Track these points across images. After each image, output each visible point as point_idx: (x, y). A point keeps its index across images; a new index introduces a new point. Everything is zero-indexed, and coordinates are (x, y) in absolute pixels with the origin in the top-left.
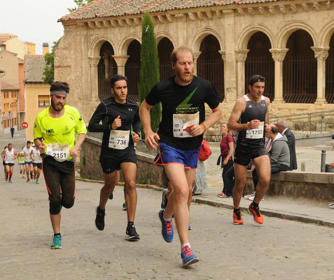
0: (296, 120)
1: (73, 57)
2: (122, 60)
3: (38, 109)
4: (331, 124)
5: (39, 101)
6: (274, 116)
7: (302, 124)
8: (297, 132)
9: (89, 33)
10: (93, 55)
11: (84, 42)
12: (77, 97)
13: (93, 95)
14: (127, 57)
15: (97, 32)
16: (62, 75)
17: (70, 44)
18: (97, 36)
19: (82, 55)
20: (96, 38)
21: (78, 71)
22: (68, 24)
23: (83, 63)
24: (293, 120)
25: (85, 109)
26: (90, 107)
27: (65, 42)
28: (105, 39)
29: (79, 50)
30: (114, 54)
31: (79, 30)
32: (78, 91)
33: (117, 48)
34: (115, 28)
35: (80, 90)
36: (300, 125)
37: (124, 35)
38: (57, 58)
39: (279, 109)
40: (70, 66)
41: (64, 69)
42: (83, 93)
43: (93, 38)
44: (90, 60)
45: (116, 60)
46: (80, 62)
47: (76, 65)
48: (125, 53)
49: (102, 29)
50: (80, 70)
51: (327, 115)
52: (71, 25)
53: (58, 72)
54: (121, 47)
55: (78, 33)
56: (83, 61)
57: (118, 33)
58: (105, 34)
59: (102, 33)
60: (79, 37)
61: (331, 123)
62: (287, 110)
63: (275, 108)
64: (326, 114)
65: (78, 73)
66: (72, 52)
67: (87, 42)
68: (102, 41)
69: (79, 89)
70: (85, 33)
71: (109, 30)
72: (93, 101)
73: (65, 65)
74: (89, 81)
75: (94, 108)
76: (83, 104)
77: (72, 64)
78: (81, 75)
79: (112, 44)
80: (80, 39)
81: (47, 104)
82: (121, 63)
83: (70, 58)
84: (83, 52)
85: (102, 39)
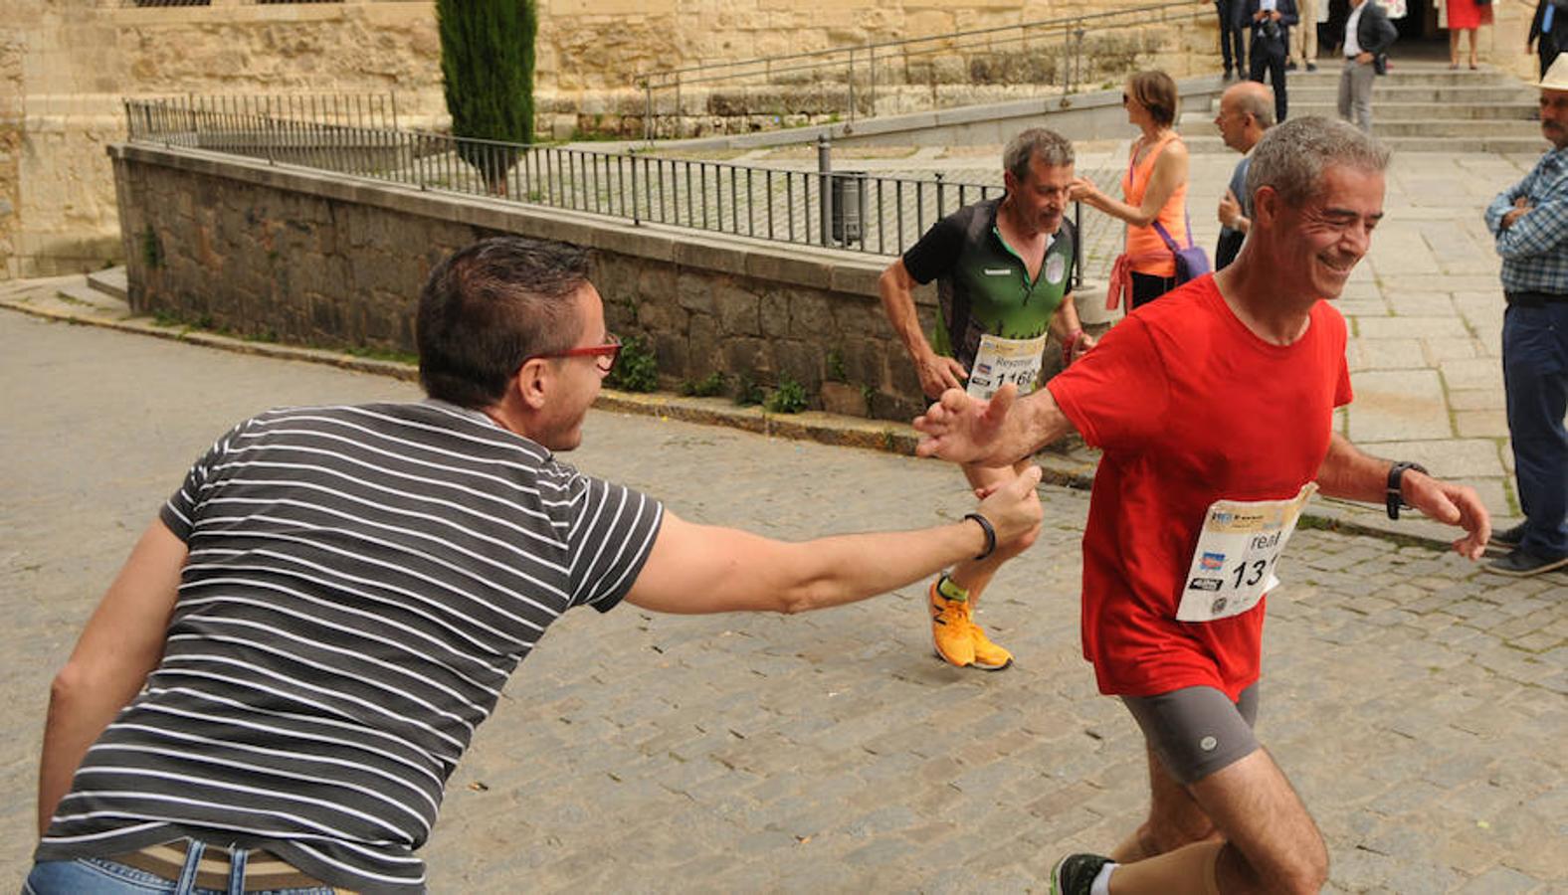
0: (978, 49)
4: (1108, 59)
6: (890, 38)
7: (1001, 62)
8: (982, 89)
24: (967, 50)
25: (78, 39)
26: (99, 30)
36: (994, 66)
39: (908, 11)
51: (1095, 28)
61: (1112, 55)
62: (942, 14)
63: (894, 8)
64: (1091, 22)
72: (105, 7)
75: (118, 32)
76: (66, 19)
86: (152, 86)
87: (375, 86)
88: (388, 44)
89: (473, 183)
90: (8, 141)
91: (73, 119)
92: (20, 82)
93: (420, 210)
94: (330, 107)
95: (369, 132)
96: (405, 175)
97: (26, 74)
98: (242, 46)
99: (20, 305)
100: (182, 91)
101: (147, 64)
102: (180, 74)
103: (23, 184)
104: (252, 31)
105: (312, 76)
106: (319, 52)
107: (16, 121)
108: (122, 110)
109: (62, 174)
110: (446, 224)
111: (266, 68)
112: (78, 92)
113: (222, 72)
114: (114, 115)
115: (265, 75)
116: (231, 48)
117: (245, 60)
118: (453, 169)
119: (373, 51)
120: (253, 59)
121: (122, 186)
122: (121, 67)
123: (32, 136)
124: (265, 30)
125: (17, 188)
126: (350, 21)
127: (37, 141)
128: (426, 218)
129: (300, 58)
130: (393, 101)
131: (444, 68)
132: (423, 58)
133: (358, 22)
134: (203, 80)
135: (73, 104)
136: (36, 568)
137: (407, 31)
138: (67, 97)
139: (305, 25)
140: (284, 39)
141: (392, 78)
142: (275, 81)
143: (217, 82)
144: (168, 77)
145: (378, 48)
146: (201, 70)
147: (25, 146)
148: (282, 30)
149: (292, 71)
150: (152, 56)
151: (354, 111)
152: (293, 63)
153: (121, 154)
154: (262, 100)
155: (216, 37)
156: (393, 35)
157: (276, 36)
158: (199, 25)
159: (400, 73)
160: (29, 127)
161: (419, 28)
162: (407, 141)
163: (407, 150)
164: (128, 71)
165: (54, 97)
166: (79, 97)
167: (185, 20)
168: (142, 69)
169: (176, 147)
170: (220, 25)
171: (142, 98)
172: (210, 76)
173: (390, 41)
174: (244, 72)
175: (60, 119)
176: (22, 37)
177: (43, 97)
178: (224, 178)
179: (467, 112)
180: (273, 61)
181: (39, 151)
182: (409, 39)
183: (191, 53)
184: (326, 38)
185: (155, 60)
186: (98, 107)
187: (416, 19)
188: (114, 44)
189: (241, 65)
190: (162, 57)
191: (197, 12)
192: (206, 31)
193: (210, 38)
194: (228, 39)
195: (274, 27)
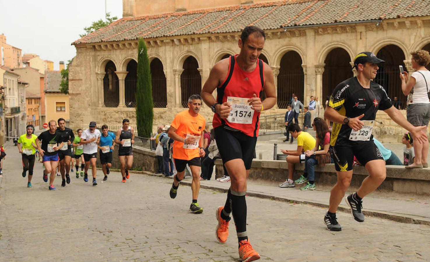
1: (84, 72)
2: (122, 74)
3: (55, 113)
5: (57, 107)
9: (96, 54)
10: (99, 71)
11: (93, 61)
12: (87, 104)
13: (100, 102)
14: (126, 73)
15: (103, 53)
16: (75, 86)
17: (81, 63)
18: (102, 56)
19: (91, 71)
20: (102, 58)
21: (88, 83)
22: (79, 47)
23: (92, 77)
25: (94, 113)
26: (97, 111)
27: (78, 61)
28: (109, 59)
29: (89, 67)
30: (116, 71)
31: (88, 51)
32: (87, 99)
33: (118, 66)
34: (117, 50)
35: (90, 98)
37: (124, 56)
38: (71, 73)
40: (81, 80)
41: (76, 82)
42: (92, 100)
43: (99, 58)
44: (98, 75)
45: (118, 75)
46: (89, 76)
47: (86, 78)
48: (125, 70)
49: (106, 51)
50: (90, 82)
51: (279, 117)
52: (82, 48)
53: (71, 84)
54: (121, 66)
55: (88, 54)
56: (92, 76)
57: (119, 54)
58: (109, 55)
59: (106, 54)
60: (88, 57)
65: (88, 85)
67: (95, 61)
70: (93, 53)
71: (112, 51)
72: (100, 107)
73: (77, 78)
74: (97, 91)
75: (101, 112)
76: (92, 109)
77: (83, 78)
78: (90, 86)
79: (115, 63)
80: (89, 59)
81: (63, 109)
82: (121, 77)
83: (82, 73)
84: (92, 69)
85: (106, 59)
92: (83, 121)
101: (105, 119)
102: (111, 121)
104: (124, 113)
113: (118, 121)
116: (120, 116)
122: (101, 119)
134: (115, 122)
140: (130, 115)
143: (117, 123)
146: (115, 120)
148: (129, 113)
150: (106, 117)
152: (131, 119)
157: (128, 114)
158: (115, 111)
164: (102, 120)
167: (113, 110)
168: (104, 120)
170: (119, 111)
172: (116, 121)
176: (84, 112)
183: (113, 117)
188: (100, 114)
190: (108, 117)
191: (115, 109)
192: (116, 113)
193: (117, 114)
194: (120, 114)
195: (128, 112)
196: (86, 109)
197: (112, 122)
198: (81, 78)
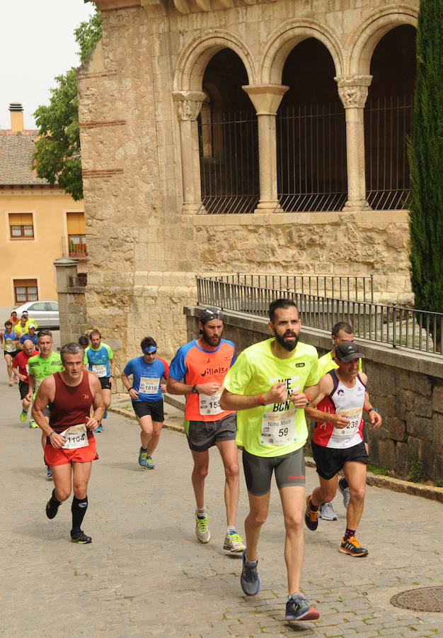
1: (131, 96)
2: (269, 96)
3: (9, 242)
5: (11, 226)
9: (173, 28)
10: (186, 88)
11: (161, 55)
12: (146, 203)
13: (190, 198)
14: (281, 90)
15: (197, 22)
16: (101, 145)
17: (120, 63)
18: (196, 34)
19: (155, 91)
20: (194, 40)
21: (147, 134)
22: (112, 7)
23: (159, 112)
25: (169, 234)
26: (182, 228)
27: (108, 57)
28: (219, 41)
29: (148, 77)
30: (247, 83)
31: (146, 21)
32: (146, 188)
33: (257, 66)
34: (249, 9)
35: (154, 184)
37: (277, 27)
38: (86, 102)
40: (123, 123)
41: (107, 131)
42: (161, 192)
43: (185, 41)
44: (180, 102)
45: (254, 99)
46: (152, 108)
47: (141, 117)
48: (277, 79)
49: (211, 14)
50: (152, 130)
52: (121, 9)
53: (90, 138)
54: (268, 63)
55: (143, 29)
56: (160, 105)
57: (259, 22)
58: (221, 27)
59: (210, 25)
60: (144, 42)
65: (147, 140)
66: (128, 83)
67: (171, 54)
68: (210, 48)
69: (152, 183)
70: (163, 27)
71: (232, 14)
72: (189, 214)
73: (110, 119)
74: (178, 158)
75: (195, 231)
76: (163, 221)
77: (129, 117)
78: (155, 143)
79: (241, 55)
80: (150, 48)
81: (27, 232)
82: (266, 106)
83: (124, 101)
84: (159, 83)
85: (211, 42)
86: (213, 268)
87: (358, 271)
88: (370, 241)
89: (424, 343)
90: (122, 301)
91: (162, 289)
92: (132, 263)
93: (390, 362)
94: (329, 286)
95: (354, 303)
96: (376, 334)
97: (137, 257)
98: (272, 241)
99: (122, 411)
100: (232, 272)
101: (211, 252)
102: (231, 259)
103: (129, 331)
104: (280, 231)
105: (318, 263)
106: (322, 246)
107: (129, 288)
108: (194, 283)
109: (153, 325)
110: (409, 373)
111: (287, 257)
112: (167, 271)
113: (258, 259)
114: (189, 287)
115: (286, 262)
116: (265, 242)
117: (273, 251)
118: (410, 332)
119: (359, 246)
120: (279, 251)
121: (192, 335)
123: (137, 299)
124: (288, 231)
125: (126, 333)
126: (346, 224)
127: (140, 301)
128: (394, 368)
129: (309, 251)
130: (371, 282)
131: (411, 259)
132: (394, 251)
133: (350, 225)
134: (246, 265)
135: (162, 278)
136: (131, 598)
137: (384, 231)
138: (160, 274)
139: (315, 227)
140: (300, 237)
141: (371, 265)
142: (291, 266)
143: (254, 266)
144: (224, 262)
145: (363, 244)
146: (245, 258)
147: (132, 304)
148: (298, 231)
149: (304, 259)
150: (214, 247)
151: (344, 288)
152: (304, 253)
153: (192, 314)
154: (284, 279)
155: (256, 235)
156: (374, 235)
157: (295, 235)
158: (245, 226)
159: (377, 262)
160: (135, 293)
161: (392, 230)
162: (379, 311)
163: (379, 317)
164: (199, 257)
165: (152, 274)
166: (167, 274)
167: (238, 224)
168: (208, 256)
169: (228, 310)
170: (259, 226)
171: (207, 275)
172: (250, 261)
173: (371, 238)
174: (272, 259)
175: (155, 288)
176: (135, 233)
177: (145, 273)
178: (258, 333)
179: (426, 292)
180: (293, 252)
181: (141, 310)
182: (385, 237)
183: (239, 245)
184: (328, 237)
185: (216, 249)
186: (179, 281)
187: (391, 223)
188: (190, 238)
189: (270, 255)
190: (221, 248)
191: (245, 218)
192: (250, 231)
193: (252, 237)
194: (264, 236)
195: (293, 229)
196: (142, 221)
197: (234, 263)
198: (121, 118)
